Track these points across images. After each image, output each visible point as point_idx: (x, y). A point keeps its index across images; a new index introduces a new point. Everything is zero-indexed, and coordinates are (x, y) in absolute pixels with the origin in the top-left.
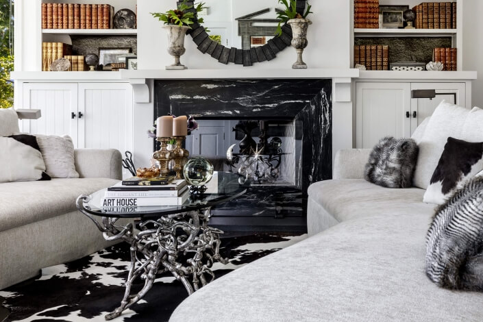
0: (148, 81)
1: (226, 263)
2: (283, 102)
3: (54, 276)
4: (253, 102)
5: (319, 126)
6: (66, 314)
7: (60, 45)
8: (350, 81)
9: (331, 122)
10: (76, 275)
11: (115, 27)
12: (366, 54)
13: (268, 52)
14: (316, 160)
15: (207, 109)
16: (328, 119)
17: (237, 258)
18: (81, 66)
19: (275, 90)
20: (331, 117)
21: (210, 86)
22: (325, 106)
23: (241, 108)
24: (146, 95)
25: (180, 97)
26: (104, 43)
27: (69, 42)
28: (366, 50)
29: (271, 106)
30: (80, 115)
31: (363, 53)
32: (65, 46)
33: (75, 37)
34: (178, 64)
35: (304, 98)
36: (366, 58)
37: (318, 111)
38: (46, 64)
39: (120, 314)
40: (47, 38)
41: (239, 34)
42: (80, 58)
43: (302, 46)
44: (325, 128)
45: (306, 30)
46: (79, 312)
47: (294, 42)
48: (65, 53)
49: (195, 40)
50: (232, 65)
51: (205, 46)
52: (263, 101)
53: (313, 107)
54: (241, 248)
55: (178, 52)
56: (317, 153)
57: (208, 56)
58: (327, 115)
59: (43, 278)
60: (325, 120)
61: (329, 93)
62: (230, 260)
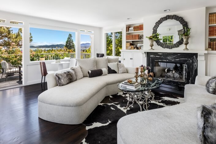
0: (145, 53)
1: (156, 102)
2: (181, 59)
3: (120, 95)
4: (172, 58)
5: (193, 67)
6: (118, 105)
7: (129, 43)
8: (204, 54)
9: (197, 66)
10: (124, 96)
11: (140, 39)
12: (213, 44)
13: (176, 45)
14: (192, 76)
15: (159, 59)
16: (196, 65)
17: (160, 101)
18: (133, 48)
19: (178, 55)
20: (197, 64)
21: (160, 54)
22: (195, 61)
23: (168, 60)
24: (145, 55)
25: (153, 56)
26: (138, 42)
27: (132, 43)
28: (213, 43)
29: (177, 60)
30: (132, 59)
31: (212, 44)
32: (130, 43)
33: (133, 42)
34: (152, 48)
35: (188, 58)
36: (213, 46)
37: (193, 62)
38: (127, 48)
39: (126, 109)
40: (127, 42)
41: (178, 35)
42: (133, 46)
43: (186, 44)
44: (195, 67)
45: (188, 39)
46: (120, 105)
47: (184, 43)
48: (130, 45)
49: (156, 42)
50: (166, 49)
51: (159, 44)
52: (175, 58)
53: (191, 61)
54: (163, 98)
55: (152, 46)
56: (192, 74)
57: (160, 46)
58: (196, 64)
59: (118, 95)
60: (195, 65)
61: (197, 57)
62: (158, 101)
